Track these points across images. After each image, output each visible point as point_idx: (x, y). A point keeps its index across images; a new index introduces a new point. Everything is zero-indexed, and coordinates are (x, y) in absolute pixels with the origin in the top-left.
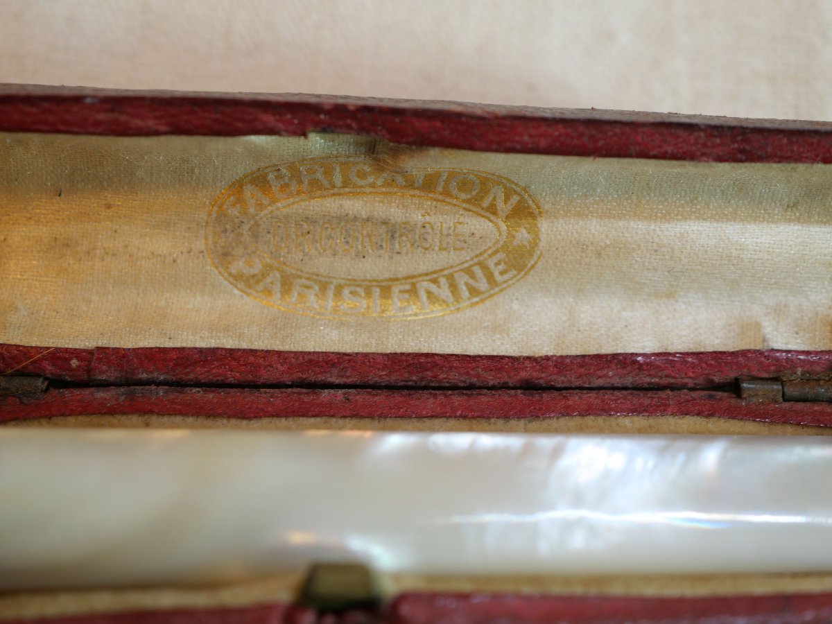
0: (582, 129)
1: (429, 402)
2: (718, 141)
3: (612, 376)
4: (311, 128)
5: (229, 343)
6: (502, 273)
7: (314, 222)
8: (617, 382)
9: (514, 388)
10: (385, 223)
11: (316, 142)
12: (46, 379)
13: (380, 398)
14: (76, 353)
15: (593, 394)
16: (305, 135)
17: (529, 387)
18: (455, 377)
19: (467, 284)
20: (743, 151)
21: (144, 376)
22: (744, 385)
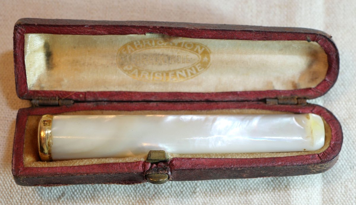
1: (180, 106)
2: (258, 35)
3: (231, 98)
4: (147, 32)
5: (124, 89)
8: (232, 99)
9: (204, 101)
12: (73, 100)
13: (166, 105)
14: (81, 93)
15: (225, 103)
16: (145, 34)
17: (208, 101)
18: (187, 98)
21: (100, 99)
22: (267, 100)
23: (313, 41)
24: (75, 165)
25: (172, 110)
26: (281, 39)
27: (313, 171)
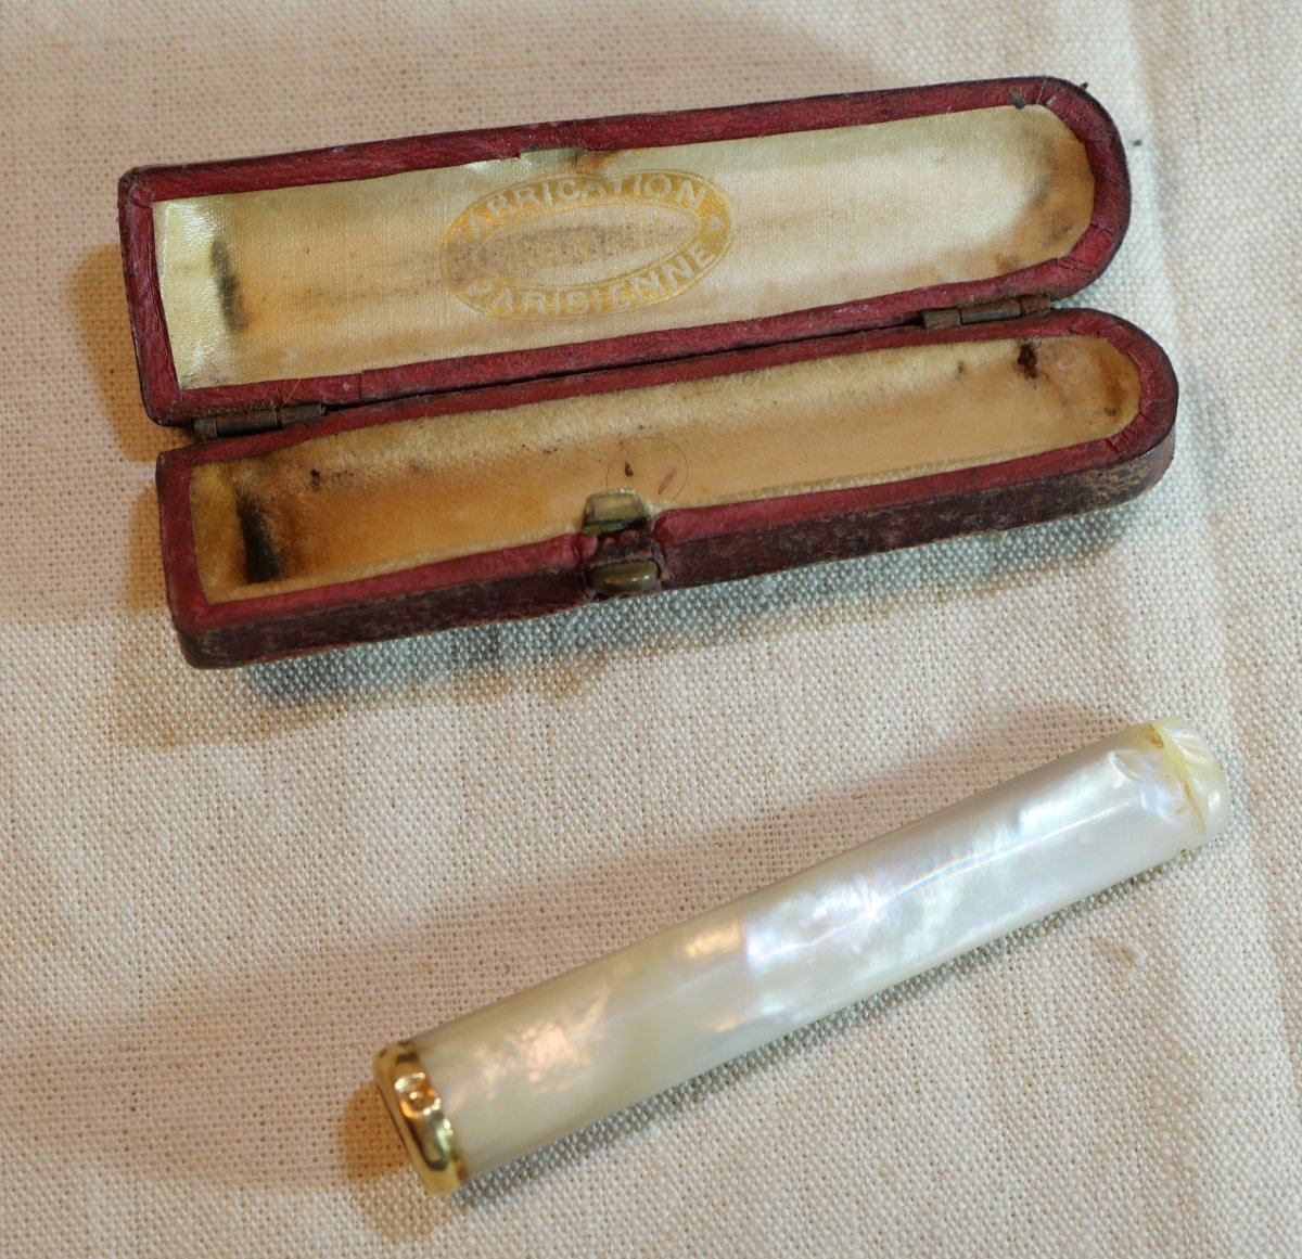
0: (747, 113)
1: (658, 372)
2: (862, 106)
3: (812, 327)
4: (523, 149)
5: (476, 350)
6: (703, 259)
7: (533, 239)
8: (817, 332)
9: (730, 350)
10: (594, 229)
11: (526, 164)
12: (323, 405)
13: (616, 376)
14: (346, 378)
15: (798, 345)
16: (518, 155)
17: (742, 348)
18: (677, 349)
19: (674, 274)
20: (885, 112)
21: (408, 389)
22: (927, 317)
23: (1033, 103)
24: (365, 576)
25: (637, 387)
26: (934, 111)
27: (1099, 493)
